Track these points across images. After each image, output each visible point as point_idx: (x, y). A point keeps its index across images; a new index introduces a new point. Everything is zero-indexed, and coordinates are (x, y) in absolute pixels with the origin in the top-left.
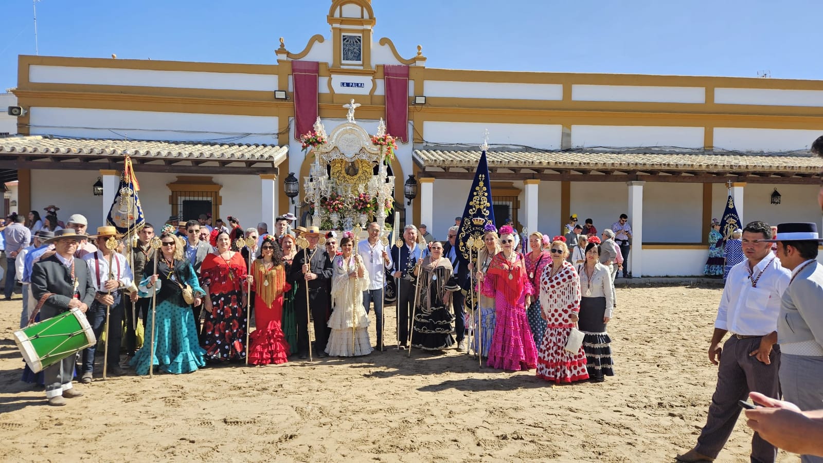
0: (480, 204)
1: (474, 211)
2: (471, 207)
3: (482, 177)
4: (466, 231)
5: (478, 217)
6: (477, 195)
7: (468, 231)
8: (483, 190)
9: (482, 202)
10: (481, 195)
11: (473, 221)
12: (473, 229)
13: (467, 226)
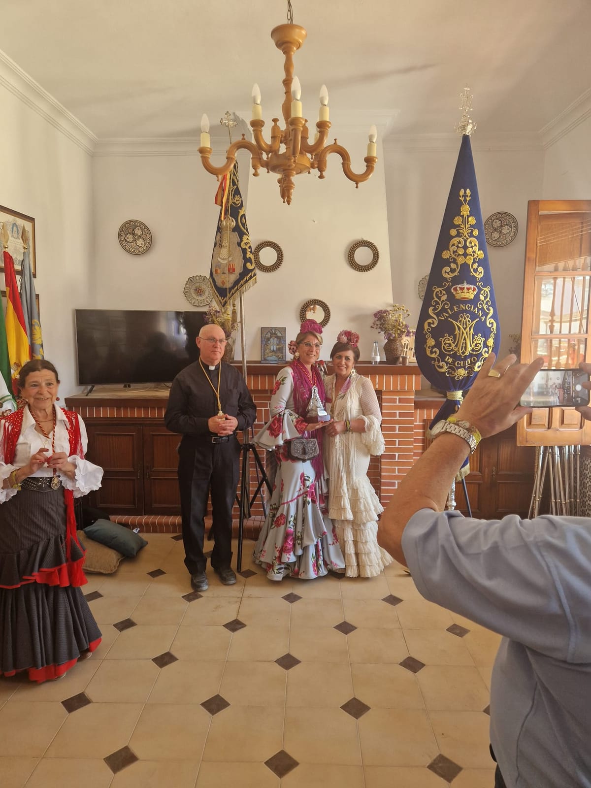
0: (465, 255)
1: (453, 271)
2: (447, 263)
3: (465, 196)
4: (438, 315)
5: (463, 283)
6: (459, 235)
7: (443, 316)
8: (469, 223)
9: (471, 249)
10: (465, 234)
11: (452, 291)
12: (455, 309)
13: (440, 303)
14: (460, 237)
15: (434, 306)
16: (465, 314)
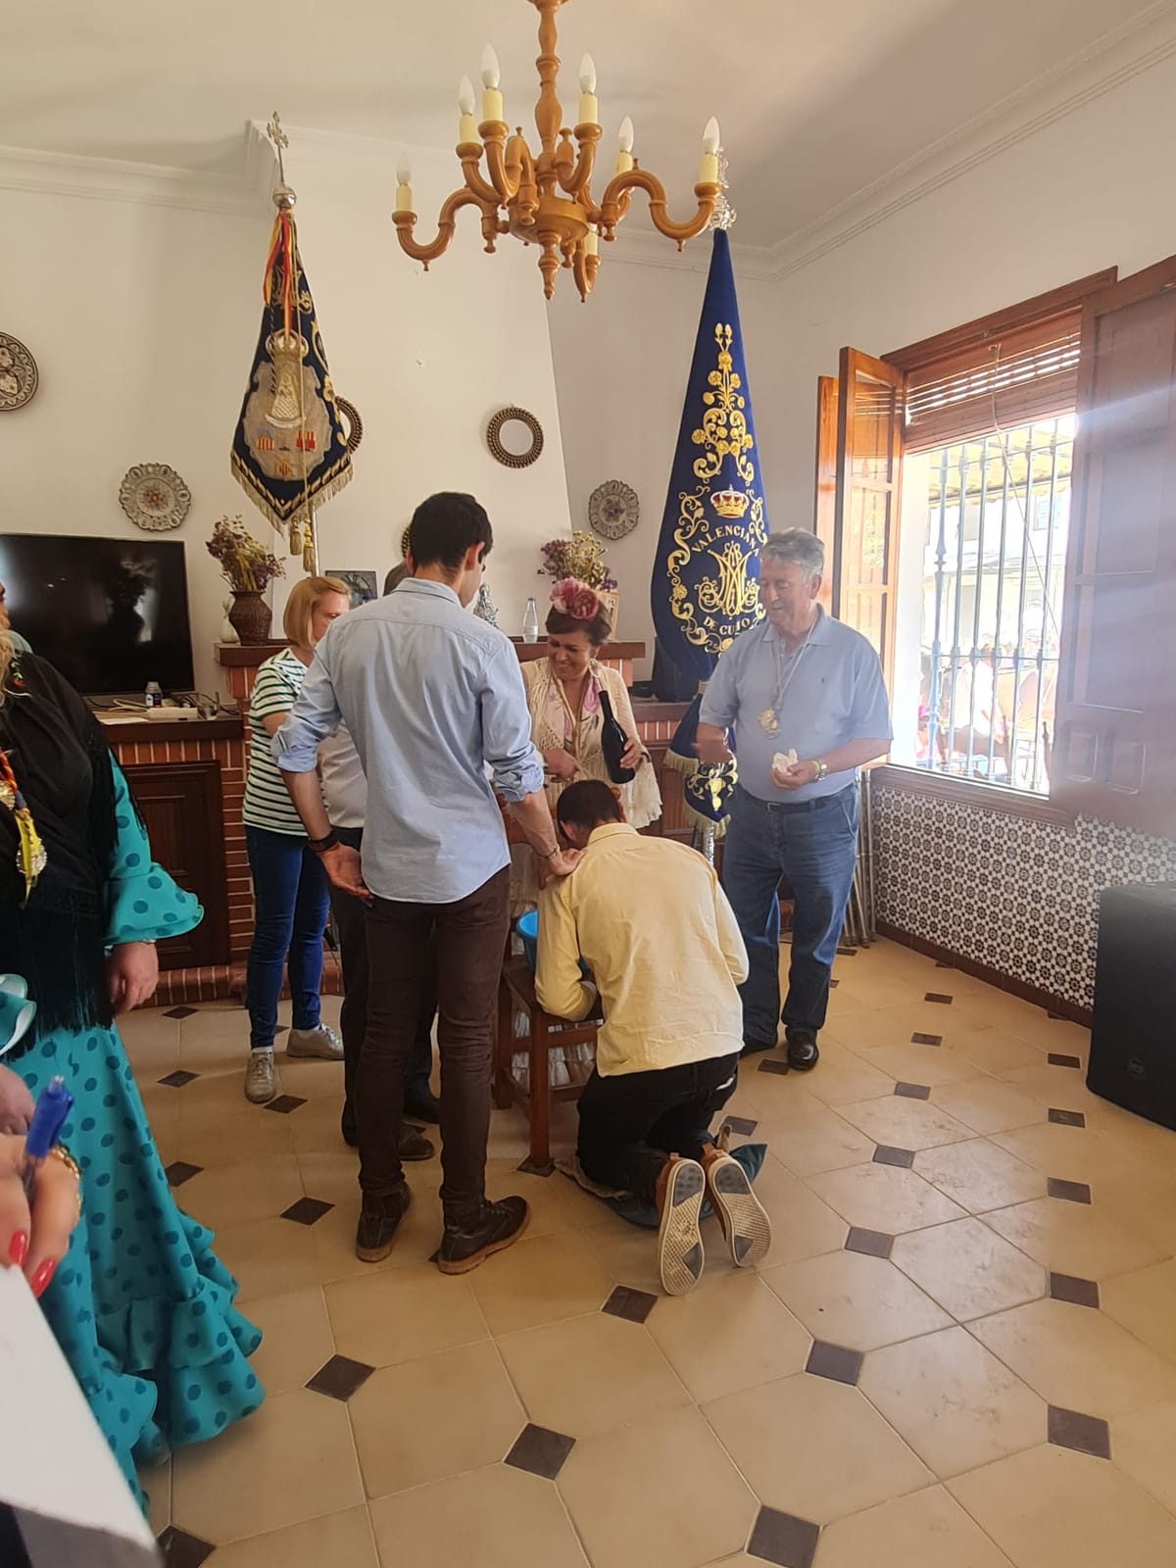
0: (729, 439)
1: (711, 466)
2: (701, 451)
3: (724, 336)
4: (690, 543)
5: (727, 489)
6: (717, 404)
7: (699, 544)
8: (732, 385)
9: (735, 429)
10: (727, 403)
11: (713, 501)
12: (718, 533)
13: (693, 522)
14: (721, 407)
15: (684, 527)
16: (732, 542)
